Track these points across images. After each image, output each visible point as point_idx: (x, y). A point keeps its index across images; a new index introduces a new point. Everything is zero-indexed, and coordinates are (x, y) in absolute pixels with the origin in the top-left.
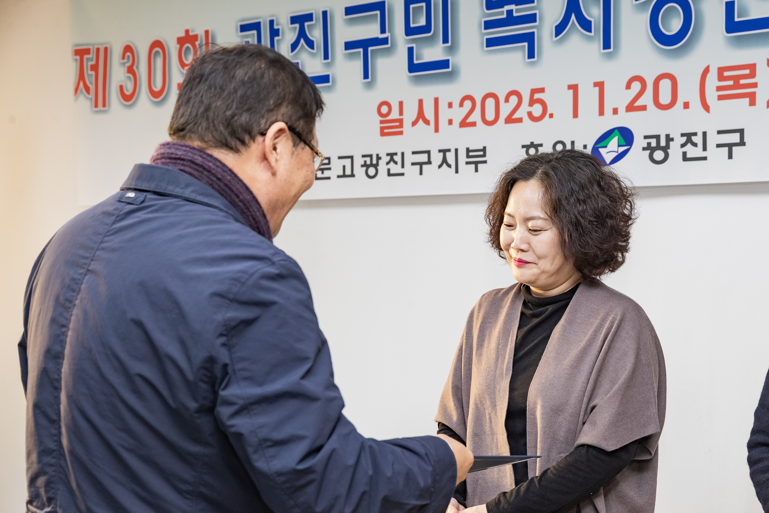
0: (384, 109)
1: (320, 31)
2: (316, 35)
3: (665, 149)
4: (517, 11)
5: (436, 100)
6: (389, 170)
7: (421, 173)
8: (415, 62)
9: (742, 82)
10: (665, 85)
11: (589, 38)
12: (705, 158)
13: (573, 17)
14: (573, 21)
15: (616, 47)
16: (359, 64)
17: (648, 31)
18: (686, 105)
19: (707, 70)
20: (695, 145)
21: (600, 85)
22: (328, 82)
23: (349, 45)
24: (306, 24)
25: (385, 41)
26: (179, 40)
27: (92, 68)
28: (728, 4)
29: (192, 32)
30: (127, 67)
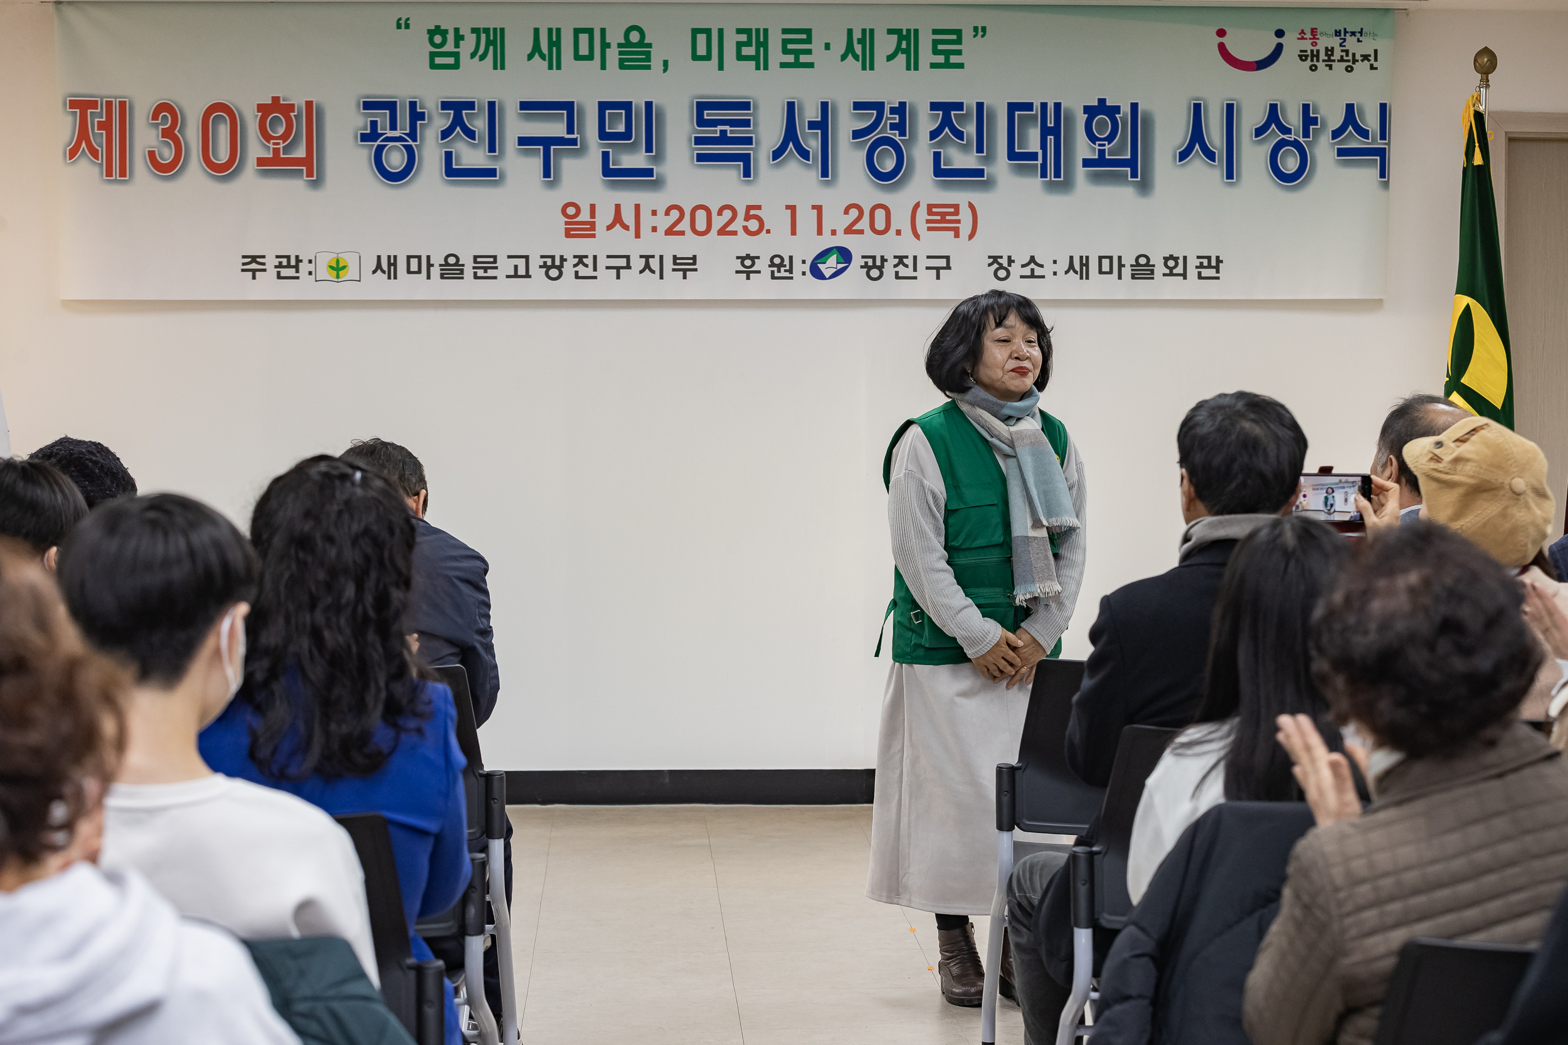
0: (571, 211)
1: (485, 121)
2: (480, 124)
3: (880, 268)
4: (731, 132)
5: (637, 207)
6: (577, 273)
7: (618, 277)
8: (611, 166)
9: (948, 218)
10: (880, 214)
11: (808, 166)
12: (915, 278)
13: (791, 145)
14: (791, 149)
15: (835, 176)
16: (537, 163)
17: (865, 168)
18: (898, 232)
19: (917, 205)
20: (906, 266)
21: (818, 209)
22: (495, 176)
23: (523, 141)
24: (464, 112)
26: (260, 107)
27: (101, 126)
28: (934, 153)
29: (284, 101)
30: (162, 129)
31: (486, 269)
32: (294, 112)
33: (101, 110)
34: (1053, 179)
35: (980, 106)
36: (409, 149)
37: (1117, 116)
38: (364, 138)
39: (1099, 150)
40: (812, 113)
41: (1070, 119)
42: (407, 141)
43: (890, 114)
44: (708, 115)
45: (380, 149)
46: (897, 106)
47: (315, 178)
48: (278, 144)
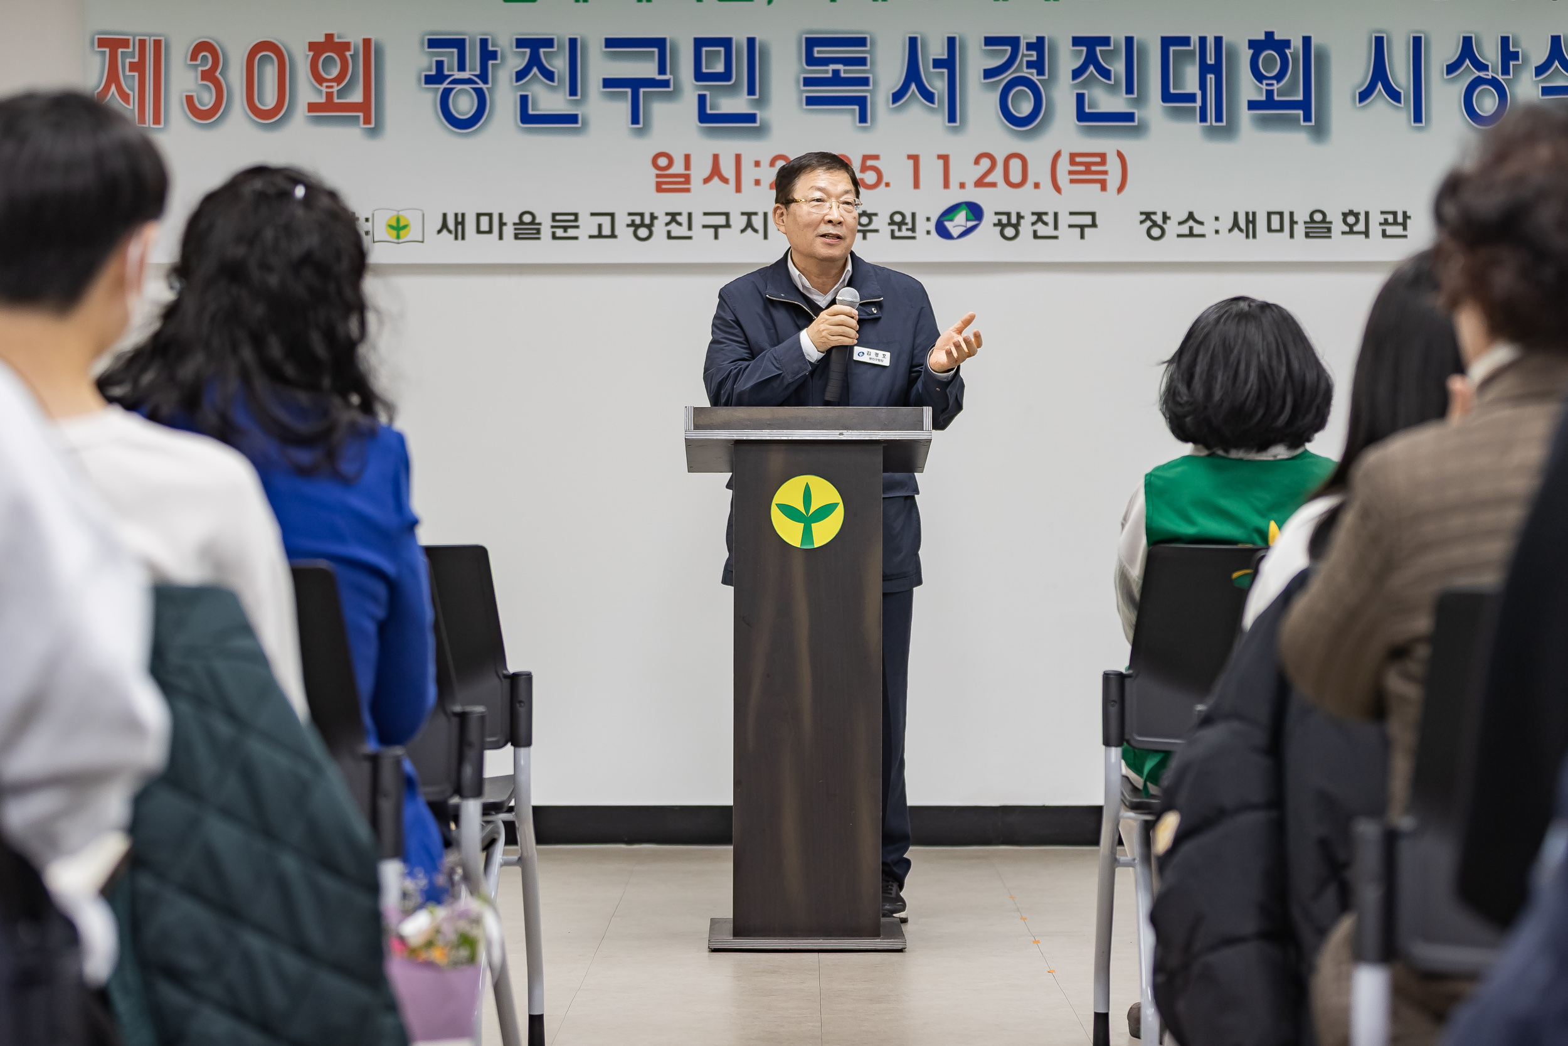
0: (663, 162)
1: (565, 60)
2: (559, 64)
3: (1016, 227)
4: (845, 71)
5: (738, 158)
6: (669, 232)
7: (716, 237)
8: (709, 111)
9: (1094, 168)
10: (1015, 165)
11: (932, 110)
12: (1056, 237)
13: (913, 87)
14: (913, 91)
15: (963, 121)
16: (625, 107)
17: (998, 111)
18: (1037, 186)
19: (1058, 155)
20: (1046, 224)
21: (945, 158)
22: (577, 123)
23: (608, 83)
24: (542, 50)
25: (666, 84)
26: (312, 46)
27: (133, 67)
28: (1078, 95)
29: (338, 38)
30: (202, 71)
31: (565, 229)
32: (349, 50)
33: (133, 49)
34: (1214, 124)
35: (1129, 41)
36: (480, 93)
37: (1287, 51)
38: (429, 80)
39: (1267, 90)
40: (938, 50)
41: (1233, 55)
42: (476, 83)
43: (1028, 49)
44: (819, 52)
45: (446, 93)
46: (1034, 40)
47: (372, 126)
48: (332, 87)
